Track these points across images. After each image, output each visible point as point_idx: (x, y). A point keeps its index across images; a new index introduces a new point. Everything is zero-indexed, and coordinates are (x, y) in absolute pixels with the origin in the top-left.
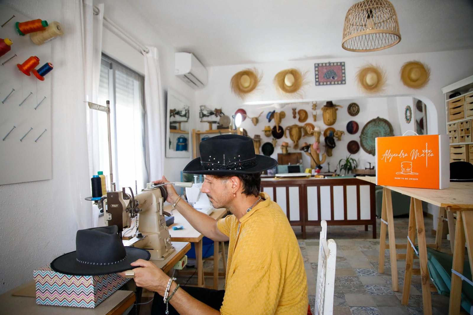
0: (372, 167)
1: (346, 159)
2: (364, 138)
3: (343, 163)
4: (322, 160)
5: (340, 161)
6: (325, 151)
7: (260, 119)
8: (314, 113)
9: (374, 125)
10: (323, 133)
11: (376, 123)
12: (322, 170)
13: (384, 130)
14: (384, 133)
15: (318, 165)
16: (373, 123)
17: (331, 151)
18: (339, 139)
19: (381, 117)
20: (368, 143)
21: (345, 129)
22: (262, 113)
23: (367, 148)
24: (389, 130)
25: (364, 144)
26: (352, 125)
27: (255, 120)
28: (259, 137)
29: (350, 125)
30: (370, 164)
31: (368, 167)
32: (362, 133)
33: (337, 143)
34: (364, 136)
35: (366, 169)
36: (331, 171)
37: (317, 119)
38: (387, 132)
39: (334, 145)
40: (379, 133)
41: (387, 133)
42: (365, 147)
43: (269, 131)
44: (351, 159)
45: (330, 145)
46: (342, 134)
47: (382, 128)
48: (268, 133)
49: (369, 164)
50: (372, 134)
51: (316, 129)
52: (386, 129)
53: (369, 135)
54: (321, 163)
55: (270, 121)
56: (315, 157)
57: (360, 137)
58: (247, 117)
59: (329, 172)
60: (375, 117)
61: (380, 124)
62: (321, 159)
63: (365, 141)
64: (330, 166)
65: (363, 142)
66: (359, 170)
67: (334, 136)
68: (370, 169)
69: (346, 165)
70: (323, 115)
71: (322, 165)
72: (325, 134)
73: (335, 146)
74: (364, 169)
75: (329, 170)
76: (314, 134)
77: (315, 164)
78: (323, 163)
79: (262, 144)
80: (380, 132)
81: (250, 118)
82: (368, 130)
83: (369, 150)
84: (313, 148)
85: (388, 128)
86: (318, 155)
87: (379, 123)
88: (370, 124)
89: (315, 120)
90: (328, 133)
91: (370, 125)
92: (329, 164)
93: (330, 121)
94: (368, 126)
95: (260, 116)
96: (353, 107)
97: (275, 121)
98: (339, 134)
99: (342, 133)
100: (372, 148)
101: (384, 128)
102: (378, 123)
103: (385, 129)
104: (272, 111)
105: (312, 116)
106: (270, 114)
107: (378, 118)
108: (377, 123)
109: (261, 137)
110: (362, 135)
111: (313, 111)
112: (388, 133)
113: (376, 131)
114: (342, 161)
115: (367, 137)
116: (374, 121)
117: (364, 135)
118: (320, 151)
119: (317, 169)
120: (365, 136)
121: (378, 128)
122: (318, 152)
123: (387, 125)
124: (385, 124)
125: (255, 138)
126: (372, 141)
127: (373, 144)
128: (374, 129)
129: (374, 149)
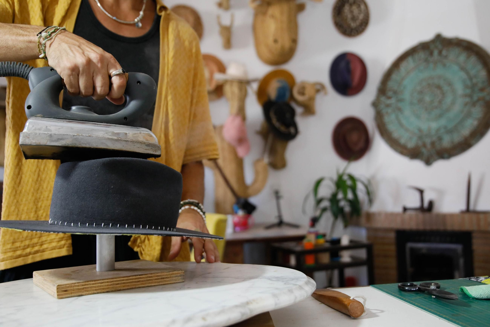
0: (426, 204)
1: (335, 177)
2: (388, 106)
3: (326, 191)
4: (255, 181)
5: (318, 183)
6: (264, 151)
8: (226, 22)
9: (426, 61)
10: (255, 86)
11: (431, 54)
12: (256, 217)
13: (463, 75)
14: (466, 87)
15: (242, 201)
16: (422, 55)
17: (284, 148)
18: (309, 110)
19: (449, 33)
20: (404, 122)
21: (325, 78)
23: (403, 141)
25: (392, 127)
26: (348, 63)
29: (343, 65)
30: (421, 192)
31: (413, 201)
32: (383, 90)
33: (302, 122)
34: (389, 102)
35: (405, 209)
36: (287, 218)
37: (234, 40)
38: (474, 81)
39: (292, 130)
40: (446, 88)
41: (474, 85)
42: (395, 135)
44: (351, 177)
45: (283, 129)
46: (318, 91)
47: (455, 68)
49: (417, 195)
50: (421, 92)
51: (233, 71)
52: (473, 72)
53: (407, 95)
54: (250, 191)
56: (229, 169)
57: (375, 104)
59: (281, 223)
60: (427, 36)
61: (446, 57)
62: (249, 177)
63: (393, 117)
64: (282, 202)
65: (386, 119)
66: (380, 214)
67: (292, 97)
68: (422, 209)
69: (334, 199)
70: (254, 28)
71: (253, 200)
72: (261, 93)
73: (297, 132)
74: (400, 210)
75: (280, 217)
76: (227, 89)
77: (230, 198)
78: (257, 192)
80: (450, 84)
82: (403, 79)
83: (411, 145)
84: (223, 139)
86: (240, 163)
87: (444, 53)
88: (410, 59)
89: (228, 44)
90: (273, 91)
91: (409, 63)
92: (277, 195)
93: (279, 46)
94: (404, 66)
96: (351, 5)
98: (309, 92)
99: (319, 88)
100: (420, 138)
101: (463, 69)
102: (440, 53)
103: (467, 73)
105: (217, 29)
107: (439, 38)
108: (436, 53)
110: (383, 99)
111: (221, 12)
112: (480, 85)
113: (436, 82)
114: (324, 184)
115: (400, 105)
116: (424, 47)
117: (389, 98)
118: (248, 150)
119: (241, 213)
120: (393, 101)
121: (440, 71)
122: (241, 152)
123: (473, 59)
124: (468, 57)
126: (418, 117)
127: (424, 126)
128: (425, 74)
129: (428, 141)
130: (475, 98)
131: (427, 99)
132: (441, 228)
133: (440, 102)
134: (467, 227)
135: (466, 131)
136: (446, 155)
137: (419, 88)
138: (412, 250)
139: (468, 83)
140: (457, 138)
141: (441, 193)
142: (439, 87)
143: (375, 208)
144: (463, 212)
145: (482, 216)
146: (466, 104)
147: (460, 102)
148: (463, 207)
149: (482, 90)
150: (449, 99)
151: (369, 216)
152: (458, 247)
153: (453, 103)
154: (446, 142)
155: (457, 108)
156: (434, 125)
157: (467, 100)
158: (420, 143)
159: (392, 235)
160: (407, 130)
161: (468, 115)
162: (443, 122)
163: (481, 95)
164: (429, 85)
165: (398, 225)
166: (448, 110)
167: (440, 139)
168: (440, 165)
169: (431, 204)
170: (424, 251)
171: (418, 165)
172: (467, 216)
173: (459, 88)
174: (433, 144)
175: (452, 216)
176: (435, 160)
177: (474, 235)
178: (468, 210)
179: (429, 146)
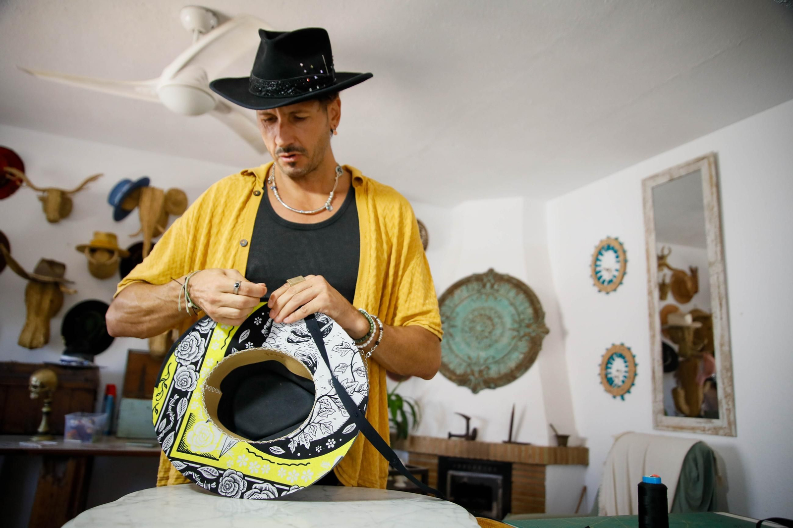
0: (471, 432)
7: (78, 200)
9: (479, 291)
11: (484, 286)
13: (512, 309)
14: (514, 321)
16: (475, 285)
19: (501, 270)
20: (454, 347)
22: (93, 179)
23: (452, 366)
24: (530, 311)
27: (55, 201)
28: (58, 271)
30: (468, 419)
31: (459, 428)
35: (450, 436)
38: (522, 317)
40: (496, 320)
41: (521, 321)
43: (111, 252)
47: (506, 302)
48: (102, 258)
49: (464, 421)
50: (473, 321)
52: (521, 309)
55: (120, 214)
58: (24, 184)
60: (482, 269)
61: (498, 291)
66: (424, 438)
68: (466, 436)
74: (446, 436)
79: (69, 304)
80: (500, 317)
81: (36, 189)
82: (456, 306)
83: (459, 371)
85: (527, 304)
87: (496, 287)
88: (464, 288)
91: (462, 292)
94: (457, 293)
95: (79, 189)
97: (141, 220)
100: (469, 365)
101: (512, 304)
102: (492, 286)
103: (516, 309)
104: (135, 177)
106: (125, 188)
107: (491, 272)
108: (488, 285)
109: (69, 275)
112: (527, 321)
113: (487, 313)
115: (451, 330)
121: (491, 303)
123: (522, 296)
124: (517, 294)
125: (38, 270)
126: (468, 344)
127: (473, 354)
128: (477, 305)
129: (476, 369)
130: (522, 333)
131: (479, 328)
132: (485, 458)
133: (490, 333)
134: (509, 458)
135: (512, 364)
136: (492, 385)
137: (471, 317)
138: (453, 477)
139: (517, 318)
140: (504, 369)
141: (485, 421)
142: (490, 318)
143: (420, 432)
144: (505, 442)
145: (523, 448)
146: (514, 338)
147: (508, 334)
148: (506, 438)
149: (528, 326)
150: (498, 332)
151: (413, 439)
152: (499, 478)
153: (502, 335)
154: (494, 372)
155: (505, 340)
156: (483, 354)
157: (515, 333)
158: (469, 371)
159: (435, 461)
160: (457, 356)
161: (515, 348)
162: (491, 352)
163: (528, 330)
164: (481, 315)
165: (441, 451)
166: (496, 341)
167: (488, 368)
168: (486, 394)
169: (475, 431)
170: (465, 480)
171: (465, 391)
172: (509, 446)
173: (508, 322)
174: (481, 372)
175: (495, 445)
176: (482, 389)
177: (514, 466)
178: (510, 441)
179: (477, 375)
